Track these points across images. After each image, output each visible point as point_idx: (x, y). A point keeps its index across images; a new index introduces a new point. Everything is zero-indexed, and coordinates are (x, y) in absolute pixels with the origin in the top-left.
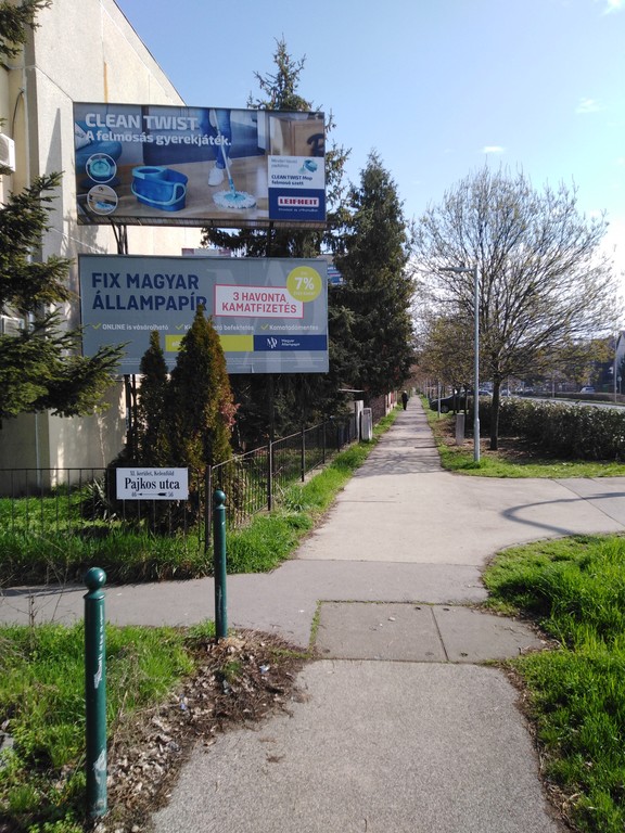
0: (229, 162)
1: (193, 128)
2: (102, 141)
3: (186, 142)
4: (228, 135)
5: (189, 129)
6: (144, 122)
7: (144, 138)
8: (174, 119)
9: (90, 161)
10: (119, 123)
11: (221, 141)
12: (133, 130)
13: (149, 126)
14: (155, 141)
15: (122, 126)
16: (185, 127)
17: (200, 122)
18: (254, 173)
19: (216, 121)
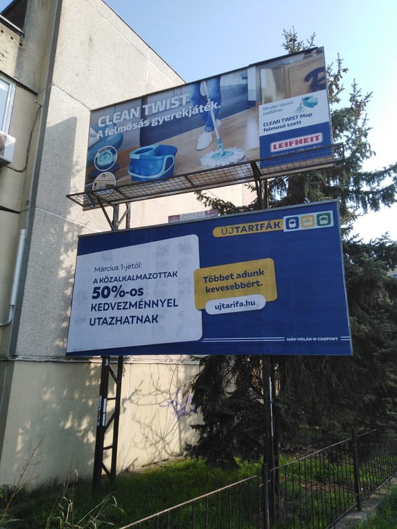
0: (217, 123)
1: (184, 103)
2: (108, 136)
3: (177, 117)
4: (217, 100)
5: (181, 105)
6: (143, 111)
7: (141, 124)
8: (168, 100)
9: (98, 154)
10: (123, 117)
11: (211, 107)
12: (134, 120)
13: (147, 113)
14: (151, 124)
15: (125, 119)
16: (177, 103)
17: (191, 97)
18: (244, 126)
19: (206, 90)
